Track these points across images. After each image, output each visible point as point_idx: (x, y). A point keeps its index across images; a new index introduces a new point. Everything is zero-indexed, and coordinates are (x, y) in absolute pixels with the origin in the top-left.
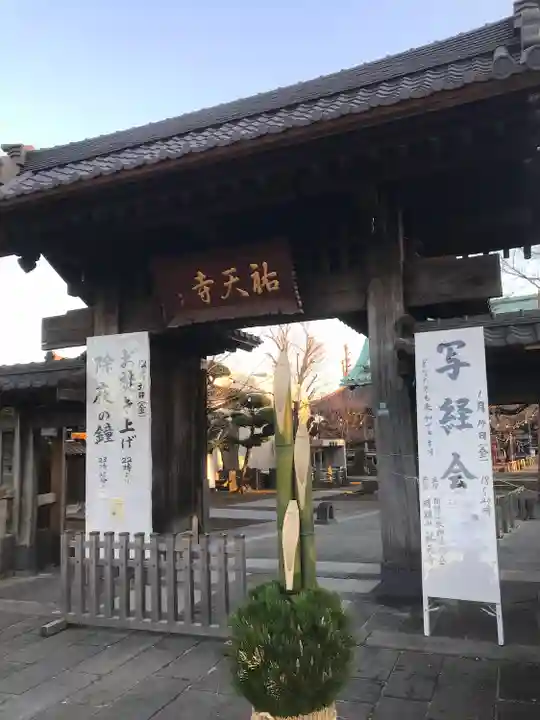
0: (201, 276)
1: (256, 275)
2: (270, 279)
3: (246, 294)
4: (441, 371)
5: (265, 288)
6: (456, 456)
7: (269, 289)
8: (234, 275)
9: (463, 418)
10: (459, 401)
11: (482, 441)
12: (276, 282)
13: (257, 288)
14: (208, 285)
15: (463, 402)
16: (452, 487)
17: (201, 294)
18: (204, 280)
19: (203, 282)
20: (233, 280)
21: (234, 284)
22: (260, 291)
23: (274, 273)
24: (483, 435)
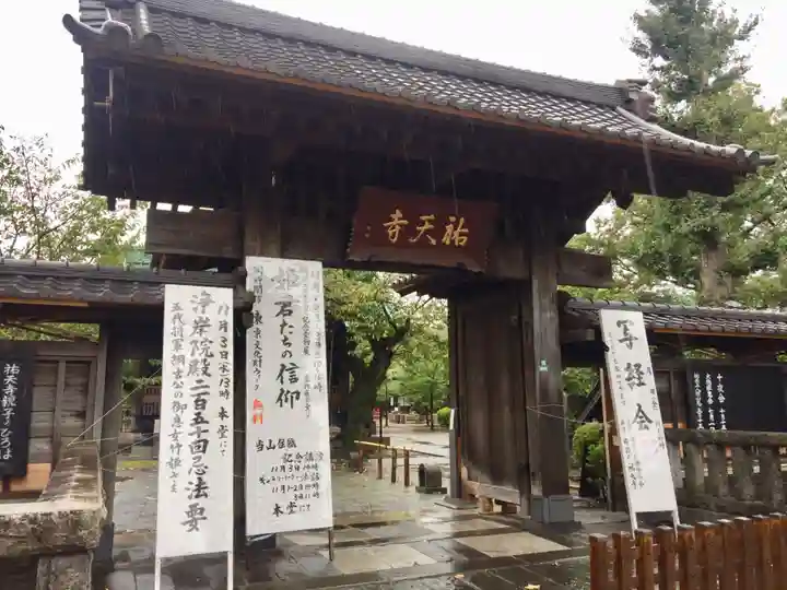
0: (398, 214)
1: (449, 228)
2: (461, 234)
3: (433, 242)
4: (621, 341)
5: (452, 242)
6: (640, 406)
7: (457, 244)
8: (429, 221)
9: (639, 378)
10: (636, 365)
11: (652, 396)
12: (465, 238)
13: (446, 240)
14: (401, 225)
15: (638, 366)
16: (641, 428)
17: (390, 232)
18: (399, 219)
19: (397, 220)
20: (427, 226)
21: (427, 231)
22: (448, 242)
23: (466, 231)
24: (652, 391)
